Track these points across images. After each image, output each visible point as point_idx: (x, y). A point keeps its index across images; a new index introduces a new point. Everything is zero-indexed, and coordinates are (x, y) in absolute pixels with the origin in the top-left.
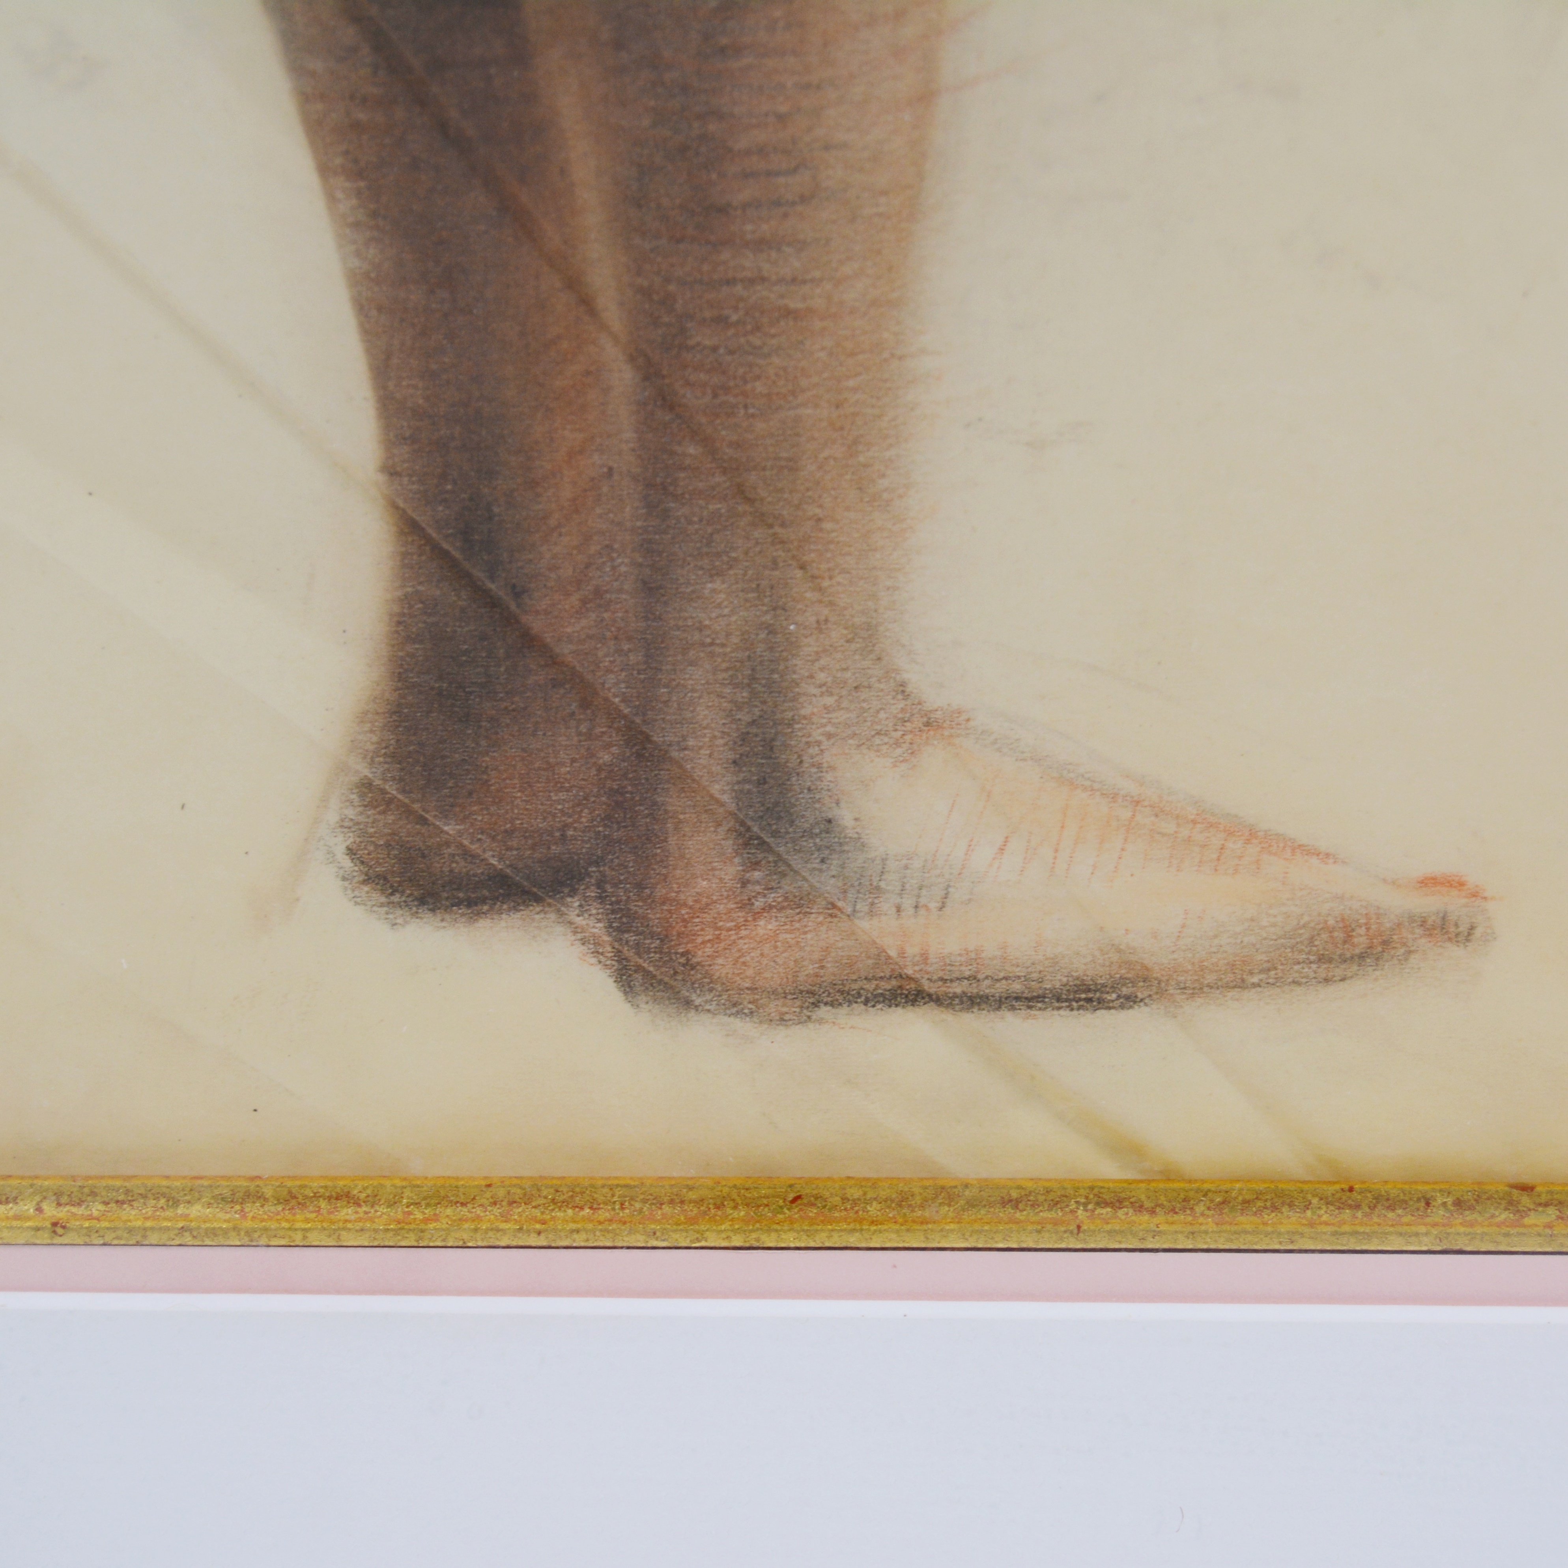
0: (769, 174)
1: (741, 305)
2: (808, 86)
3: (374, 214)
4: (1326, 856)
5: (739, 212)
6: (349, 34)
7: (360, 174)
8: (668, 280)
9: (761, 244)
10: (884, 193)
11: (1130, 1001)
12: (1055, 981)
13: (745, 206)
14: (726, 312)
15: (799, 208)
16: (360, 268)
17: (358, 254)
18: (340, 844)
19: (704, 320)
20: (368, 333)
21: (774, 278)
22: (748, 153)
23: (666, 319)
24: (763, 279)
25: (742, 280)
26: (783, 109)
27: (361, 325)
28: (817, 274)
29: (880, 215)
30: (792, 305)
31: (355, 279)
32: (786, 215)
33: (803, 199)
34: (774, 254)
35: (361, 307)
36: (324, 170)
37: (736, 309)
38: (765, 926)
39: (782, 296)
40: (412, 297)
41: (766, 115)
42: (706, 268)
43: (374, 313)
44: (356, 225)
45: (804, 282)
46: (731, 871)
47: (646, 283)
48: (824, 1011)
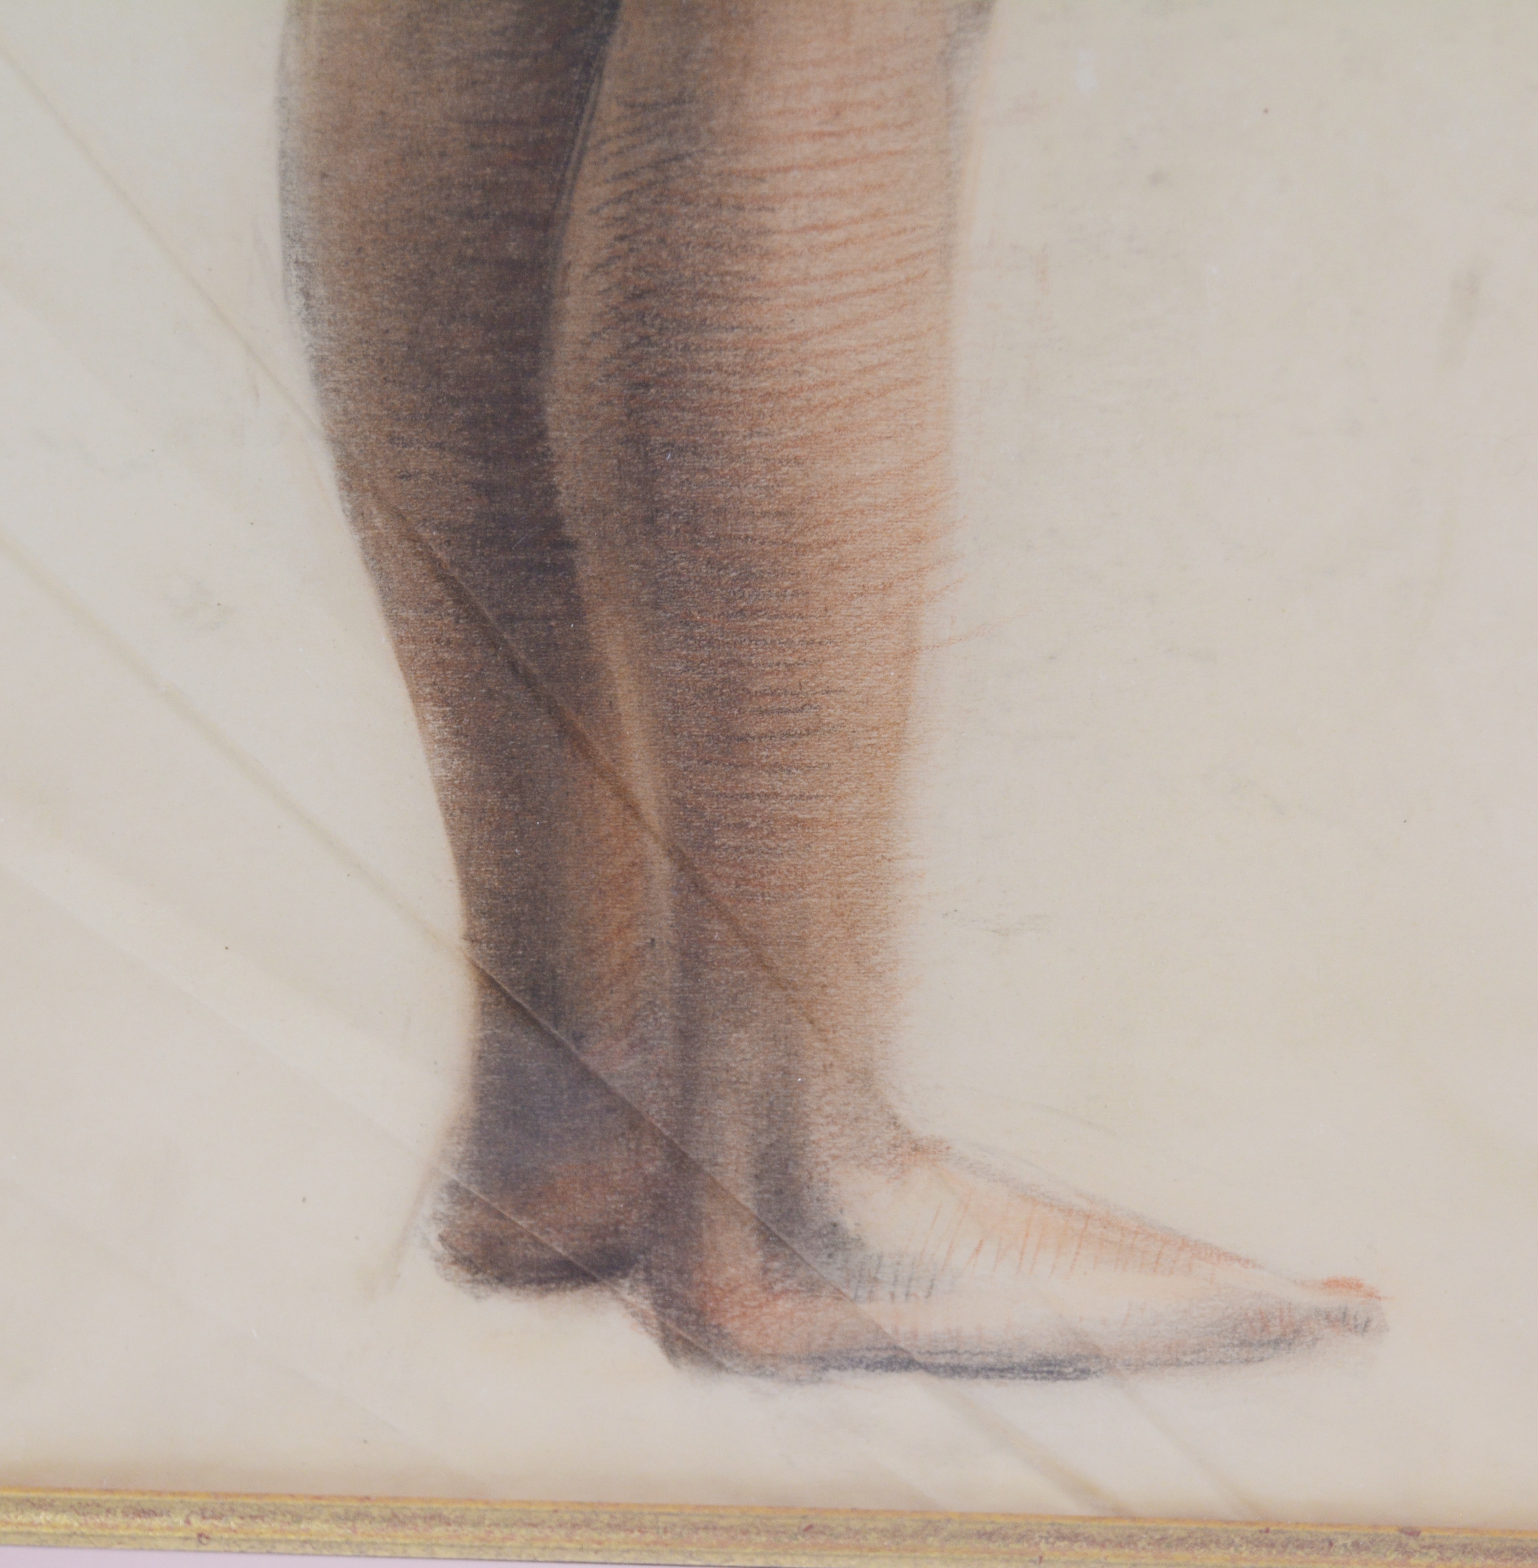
0: (780, 710)
1: (758, 815)
2: (813, 641)
3: (457, 733)
4: (1246, 1262)
5: (756, 741)
6: (435, 589)
7: (445, 702)
8: (698, 793)
9: (775, 767)
10: (876, 729)
11: (1084, 1373)
12: (1022, 1357)
13: (760, 737)
14: (746, 820)
15: (806, 739)
16: (447, 776)
17: (444, 765)
18: (433, 1233)
19: (729, 825)
20: (453, 830)
21: (785, 794)
22: (764, 694)
23: (697, 824)
24: (776, 795)
25: (758, 795)
26: (791, 660)
27: (447, 822)
28: (821, 791)
29: (872, 745)
30: (800, 816)
31: (442, 786)
32: (795, 744)
33: (808, 732)
34: (785, 775)
35: (447, 809)
36: (416, 697)
37: (754, 817)
38: (783, 1306)
39: (792, 809)
40: (489, 800)
41: (778, 664)
42: (729, 784)
43: (458, 812)
44: (443, 742)
45: (811, 798)
46: (755, 1261)
47: (680, 795)
48: (833, 1374)
